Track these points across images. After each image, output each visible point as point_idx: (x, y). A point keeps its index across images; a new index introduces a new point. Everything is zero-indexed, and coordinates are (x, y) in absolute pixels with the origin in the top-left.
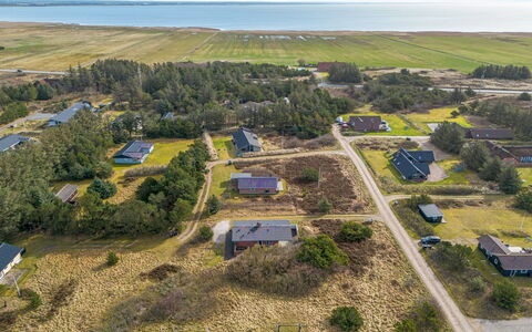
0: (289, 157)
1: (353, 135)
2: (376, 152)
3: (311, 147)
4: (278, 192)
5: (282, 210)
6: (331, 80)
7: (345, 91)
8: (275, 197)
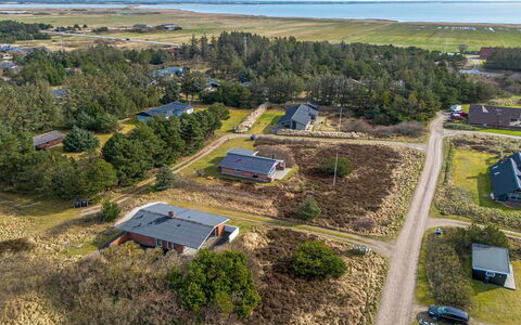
0: (335, 142)
1: (460, 128)
2: (477, 154)
3: (379, 136)
4: (269, 180)
5: (249, 204)
6: (486, 68)
7: (496, 79)
8: (258, 186)
